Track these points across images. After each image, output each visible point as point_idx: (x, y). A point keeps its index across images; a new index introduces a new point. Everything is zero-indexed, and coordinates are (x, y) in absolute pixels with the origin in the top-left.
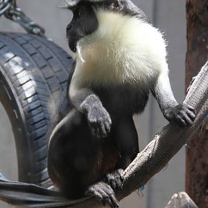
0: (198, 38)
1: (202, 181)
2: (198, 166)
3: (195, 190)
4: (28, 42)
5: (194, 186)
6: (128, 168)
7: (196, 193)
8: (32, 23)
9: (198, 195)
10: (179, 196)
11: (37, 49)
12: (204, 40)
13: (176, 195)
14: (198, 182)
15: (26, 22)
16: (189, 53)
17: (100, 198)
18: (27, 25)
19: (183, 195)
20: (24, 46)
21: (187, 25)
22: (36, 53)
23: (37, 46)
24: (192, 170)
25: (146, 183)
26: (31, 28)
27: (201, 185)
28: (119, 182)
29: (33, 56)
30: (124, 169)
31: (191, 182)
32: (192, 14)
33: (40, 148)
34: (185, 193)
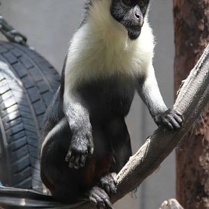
0: (186, 43)
1: (192, 187)
2: (188, 172)
3: (186, 197)
4: (9, 50)
5: (185, 192)
6: (121, 172)
7: (186, 200)
8: (14, 31)
9: (188, 202)
10: (169, 203)
11: (18, 57)
12: (192, 45)
13: (166, 202)
14: (189, 188)
15: (8, 30)
16: (177, 57)
17: (95, 203)
18: (8, 33)
19: (173, 202)
20: (5, 55)
21: (175, 29)
22: (17, 62)
23: (18, 55)
24: (182, 177)
25: (139, 185)
26: (12, 36)
27: (192, 192)
28: (113, 186)
29: (14, 65)
30: (117, 173)
31: (181, 188)
32: (179, 18)
33: (18, 159)
34: (175, 200)
